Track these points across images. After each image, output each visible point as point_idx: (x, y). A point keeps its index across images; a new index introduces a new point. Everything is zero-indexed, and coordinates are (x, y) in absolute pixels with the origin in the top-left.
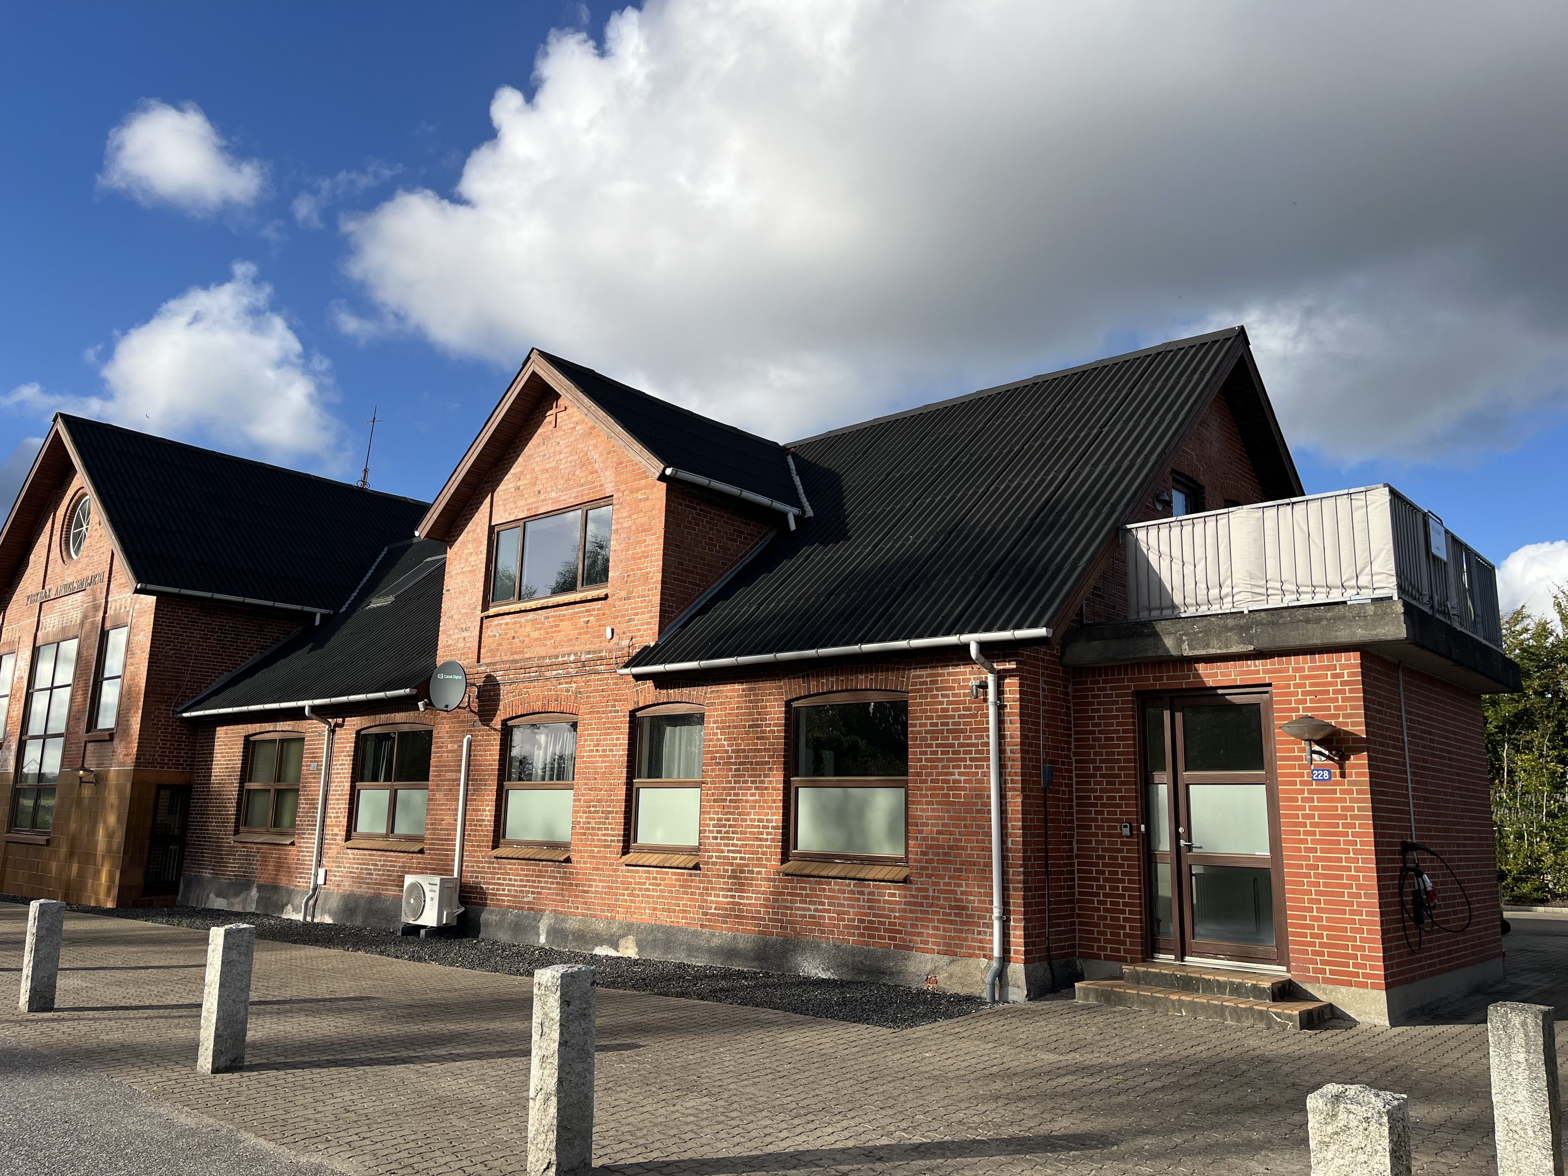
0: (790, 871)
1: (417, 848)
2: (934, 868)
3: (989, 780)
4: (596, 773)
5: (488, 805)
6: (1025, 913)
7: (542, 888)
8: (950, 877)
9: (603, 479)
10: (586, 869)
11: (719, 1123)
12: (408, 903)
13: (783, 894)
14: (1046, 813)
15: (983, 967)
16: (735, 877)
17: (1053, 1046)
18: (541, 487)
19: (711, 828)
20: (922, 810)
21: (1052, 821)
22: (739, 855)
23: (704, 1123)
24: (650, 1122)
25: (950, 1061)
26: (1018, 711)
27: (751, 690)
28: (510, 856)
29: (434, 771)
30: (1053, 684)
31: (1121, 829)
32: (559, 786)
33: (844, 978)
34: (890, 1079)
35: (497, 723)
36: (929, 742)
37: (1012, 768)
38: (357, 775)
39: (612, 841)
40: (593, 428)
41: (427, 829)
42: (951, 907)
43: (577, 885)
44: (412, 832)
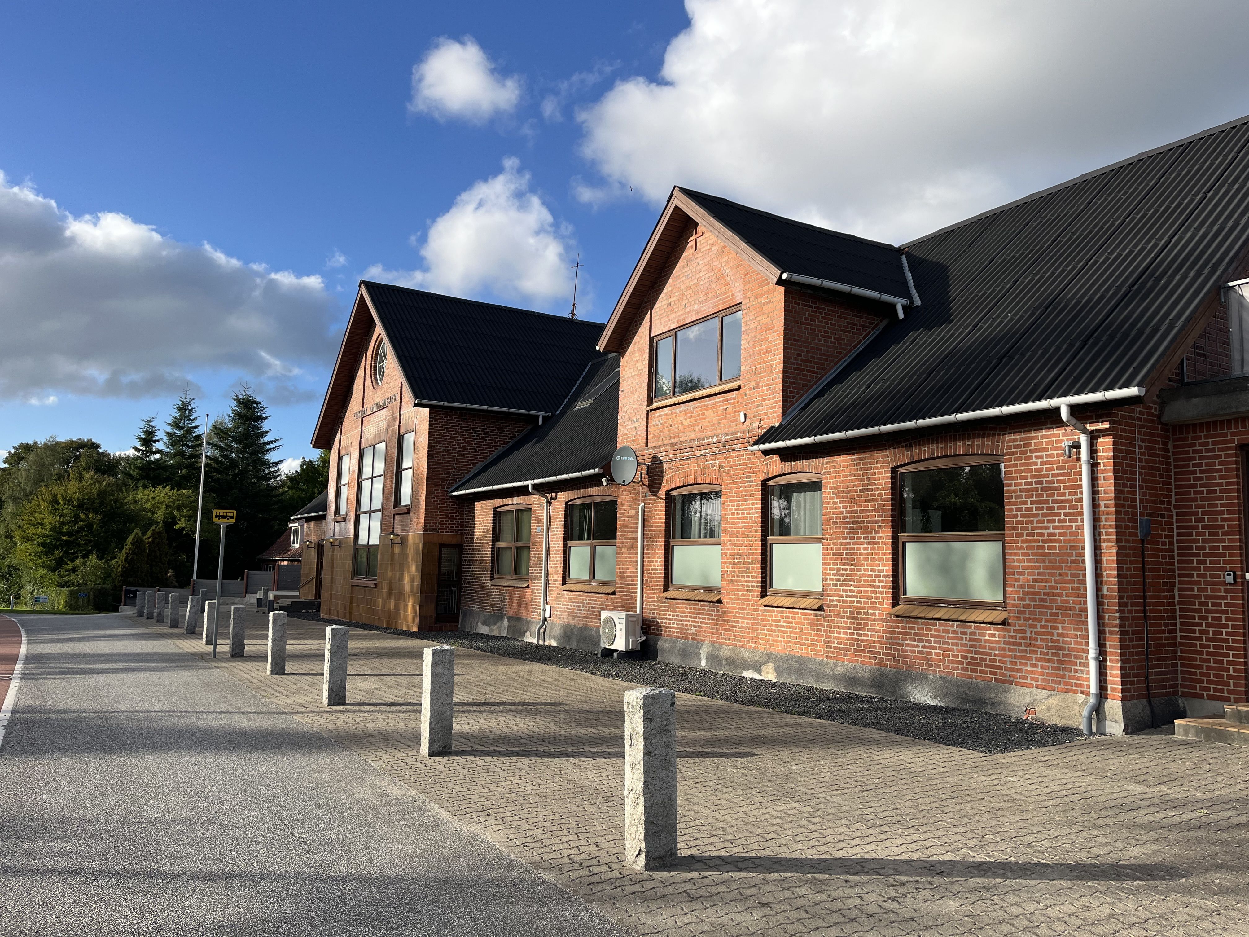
0: (899, 614)
1: (611, 590)
2: (1031, 613)
3: (1083, 533)
4: (738, 532)
5: (659, 558)
6: (1122, 654)
7: (701, 623)
8: (1046, 621)
9: (733, 289)
10: (734, 608)
11: (801, 826)
12: (604, 633)
13: (894, 632)
14: (1143, 562)
15: (1080, 702)
16: (853, 618)
17: (1143, 777)
18: (686, 301)
19: (832, 577)
20: (1018, 561)
21: (1150, 570)
22: (855, 600)
23: (787, 826)
24: (742, 821)
25: (1033, 787)
26: (1112, 468)
27: (861, 459)
28: (676, 597)
29: (620, 532)
30: (1150, 441)
31: (1224, 578)
32: (710, 543)
33: (950, 706)
34: (969, 799)
35: (662, 493)
36: (1024, 499)
37: (1106, 521)
38: (569, 535)
39: (753, 586)
40: (724, 247)
41: (617, 576)
42: (1048, 647)
43: (727, 621)
44: (607, 578)
